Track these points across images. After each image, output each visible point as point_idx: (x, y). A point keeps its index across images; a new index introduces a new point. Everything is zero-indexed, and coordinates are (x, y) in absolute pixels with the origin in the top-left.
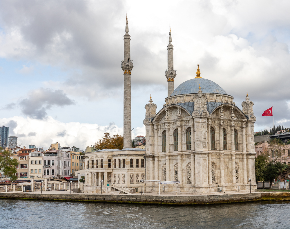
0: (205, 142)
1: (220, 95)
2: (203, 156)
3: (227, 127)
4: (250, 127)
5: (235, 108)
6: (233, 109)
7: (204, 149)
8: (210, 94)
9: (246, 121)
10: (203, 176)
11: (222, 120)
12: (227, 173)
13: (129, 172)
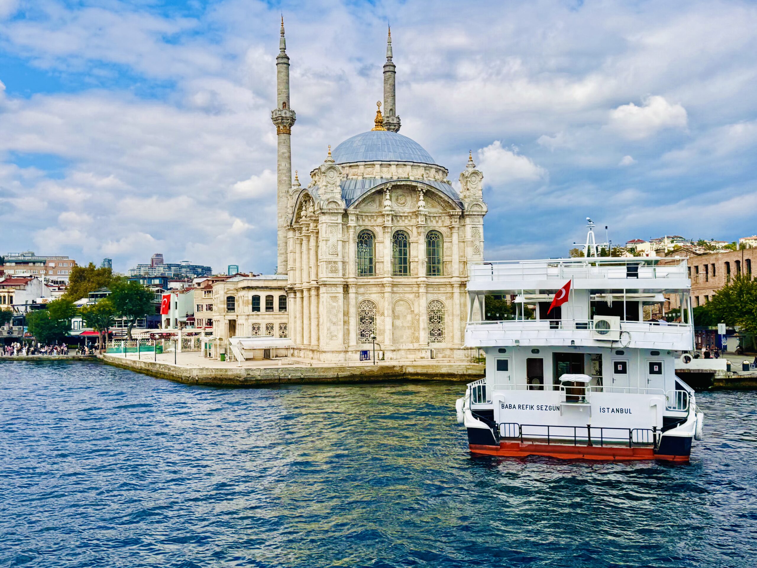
0: (335, 262)
1: (389, 163)
2: (330, 289)
3: (410, 228)
4: (471, 226)
5: (425, 188)
6: (422, 190)
7: (331, 275)
8: (366, 163)
9: (461, 214)
10: (328, 330)
11: (388, 215)
12: (410, 322)
13: (249, 321)
